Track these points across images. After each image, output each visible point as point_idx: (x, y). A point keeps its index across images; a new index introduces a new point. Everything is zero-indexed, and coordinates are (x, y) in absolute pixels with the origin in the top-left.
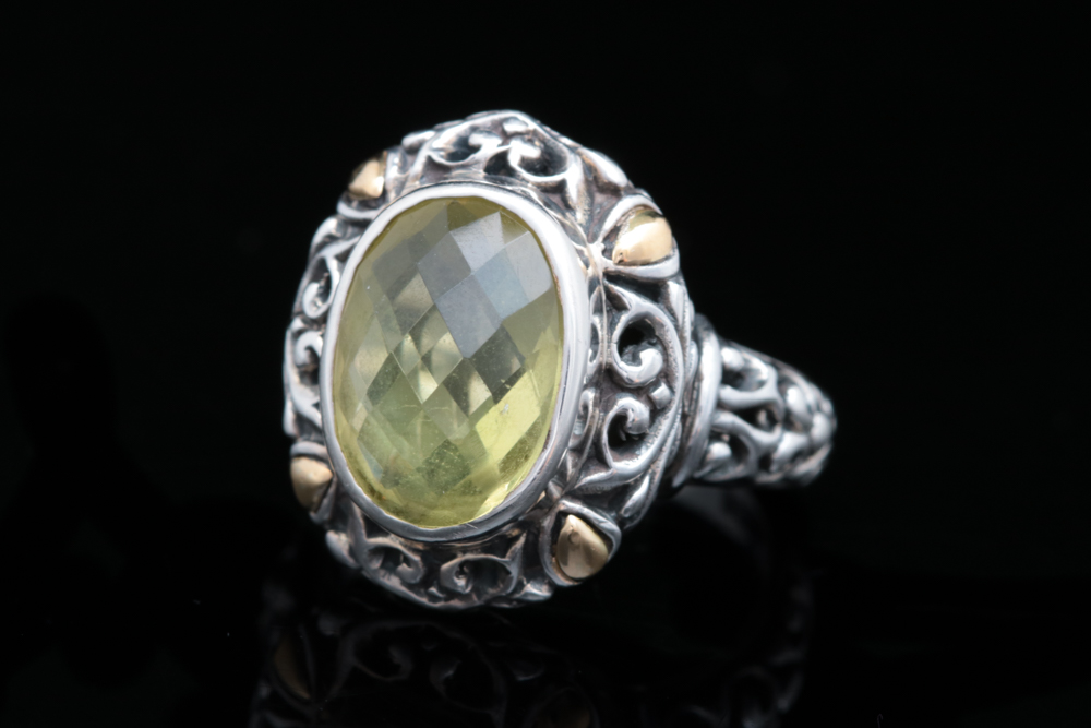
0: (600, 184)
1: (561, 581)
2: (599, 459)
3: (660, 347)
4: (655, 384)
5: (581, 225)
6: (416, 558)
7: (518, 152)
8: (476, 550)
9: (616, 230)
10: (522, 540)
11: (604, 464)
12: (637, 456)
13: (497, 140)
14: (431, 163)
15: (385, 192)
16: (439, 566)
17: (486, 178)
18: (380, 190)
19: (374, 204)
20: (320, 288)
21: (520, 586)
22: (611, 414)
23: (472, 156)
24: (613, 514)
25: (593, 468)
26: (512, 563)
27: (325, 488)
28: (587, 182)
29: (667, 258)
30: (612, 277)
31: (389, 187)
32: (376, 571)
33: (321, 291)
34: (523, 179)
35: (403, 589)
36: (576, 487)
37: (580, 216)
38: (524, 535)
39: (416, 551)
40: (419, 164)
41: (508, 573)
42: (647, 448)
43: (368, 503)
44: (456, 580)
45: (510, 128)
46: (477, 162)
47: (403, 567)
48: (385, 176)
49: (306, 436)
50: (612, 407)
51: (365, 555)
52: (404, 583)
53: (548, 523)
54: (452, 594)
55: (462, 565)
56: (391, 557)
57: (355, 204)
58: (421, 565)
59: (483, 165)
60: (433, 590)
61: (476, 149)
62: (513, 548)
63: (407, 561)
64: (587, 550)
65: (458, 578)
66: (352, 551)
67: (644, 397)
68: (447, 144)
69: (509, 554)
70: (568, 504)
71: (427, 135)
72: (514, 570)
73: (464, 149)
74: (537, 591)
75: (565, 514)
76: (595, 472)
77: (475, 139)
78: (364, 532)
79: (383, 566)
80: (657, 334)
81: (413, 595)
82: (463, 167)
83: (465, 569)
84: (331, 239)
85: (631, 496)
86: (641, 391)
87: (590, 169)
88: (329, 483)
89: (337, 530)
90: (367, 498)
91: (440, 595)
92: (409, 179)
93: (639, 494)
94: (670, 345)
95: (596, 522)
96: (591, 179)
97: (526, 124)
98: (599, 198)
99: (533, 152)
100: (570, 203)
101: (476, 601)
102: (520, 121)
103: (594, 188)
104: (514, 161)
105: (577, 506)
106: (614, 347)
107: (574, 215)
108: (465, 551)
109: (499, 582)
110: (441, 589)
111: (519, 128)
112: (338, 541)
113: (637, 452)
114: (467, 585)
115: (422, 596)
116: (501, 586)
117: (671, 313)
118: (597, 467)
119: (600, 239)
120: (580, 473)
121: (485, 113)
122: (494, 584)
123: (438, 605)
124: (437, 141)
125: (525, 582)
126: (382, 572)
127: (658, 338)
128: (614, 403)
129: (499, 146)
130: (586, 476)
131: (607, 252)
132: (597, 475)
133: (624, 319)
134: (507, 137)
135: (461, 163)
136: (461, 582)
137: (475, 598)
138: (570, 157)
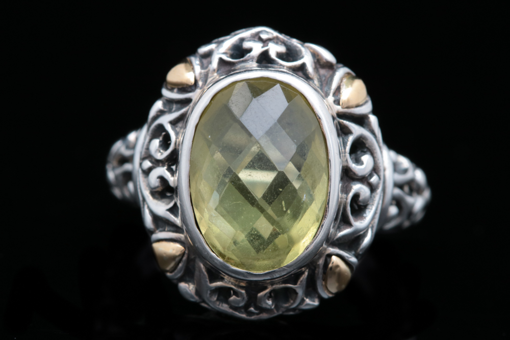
0: (322, 63)
1: (325, 295)
2: (346, 222)
3: (369, 153)
4: (371, 175)
5: (318, 87)
6: (243, 292)
7: (274, 50)
8: (279, 282)
9: (338, 89)
10: (306, 273)
11: (349, 224)
12: (365, 217)
13: (261, 45)
14: (222, 62)
15: (196, 81)
16: (257, 295)
17: (258, 67)
18: (192, 81)
19: (189, 90)
20: (160, 142)
21: (303, 301)
22: (351, 195)
23: (248, 55)
24: (353, 252)
25: (342, 227)
26: (299, 288)
27: (180, 257)
28: (315, 63)
29: (366, 102)
30: (341, 115)
31: (198, 78)
32: (214, 302)
33: (161, 143)
34: (281, 65)
35: (231, 311)
36: (335, 239)
37: (316, 82)
38: (307, 270)
39: (242, 287)
40: (215, 64)
41: (297, 293)
42: (370, 212)
43: (220, 262)
44: (268, 302)
45: (264, 36)
46: (252, 59)
47: (233, 298)
48: (194, 72)
49: (161, 229)
50: (350, 190)
51: (207, 295)
52: (232, 307)
53: (321, 262)
54: (262, 310)
55: (270, 292)
56: (224, 293)
57: (175, 90)
58: (245, 296)
59: (256, 59)
60: (252, 309)
61: (250, 50)
62: (301, 279)
63: (236, 293)
64: (340, 275)
65: (269, 300)
66: (198, 292)
67: (366, 183)
68: (226, 50)
69: (299, 282)
70: (331, 250)
71: (212, 46)
72: (300, 292)
73: (239, 52)
74: (311, 303)
75: (330, 256)
76: (345, 229)
77: (247, 45)
78: (208, 280)
79: (218, 299)
80: (367, 146)
81: (237, 314)
82: (243, 61)
83: (272, 294)
84: (161, 113)
85: (363, 241)
86: (364, 180)
87: (315, 55)
88: (183, 254)
89: (186, 282)
90: (220, 259)
91: (256, 312)
92: (210, 72)
93: (367, 240)
94: (375, 151)
95: (347, 258)
96: (316, 61)
97: (272, 34)
98: (322, 72)
99: (282, 49)
100: (310, 76)
101: (276, 313)
102: (267, 32)
103: (318, 66)
104: (273, 55)
105: (337, 251)
106: (348, 155)
107: (314, 82)
108: (272, 284)
109: (290, 300)
110: (256, 308)
111: (270, 36)
112: (187, 288)
113: (365, 215)
114: (272, 304)
115: (242, 313)
116: (292, 302)
117: (373, 132)
118: (345, 227)
119: (331, 94)
120: (336, 231)
121: (244, 30)
122: (287, 301)
123: (253, 318)
124: (221, 49)
125: (305, 298)
126: (218, 303)
127: (367, 148)
128: (351, 188)
129: (263, 47)
130: (340, 232)
131: (337, 102)
132: (346, 231)
133: (351, 139)
134: (265, 42)
135: (242, 59)
136: (270, 302)
137: (275, 311)
138: (303, 49)
